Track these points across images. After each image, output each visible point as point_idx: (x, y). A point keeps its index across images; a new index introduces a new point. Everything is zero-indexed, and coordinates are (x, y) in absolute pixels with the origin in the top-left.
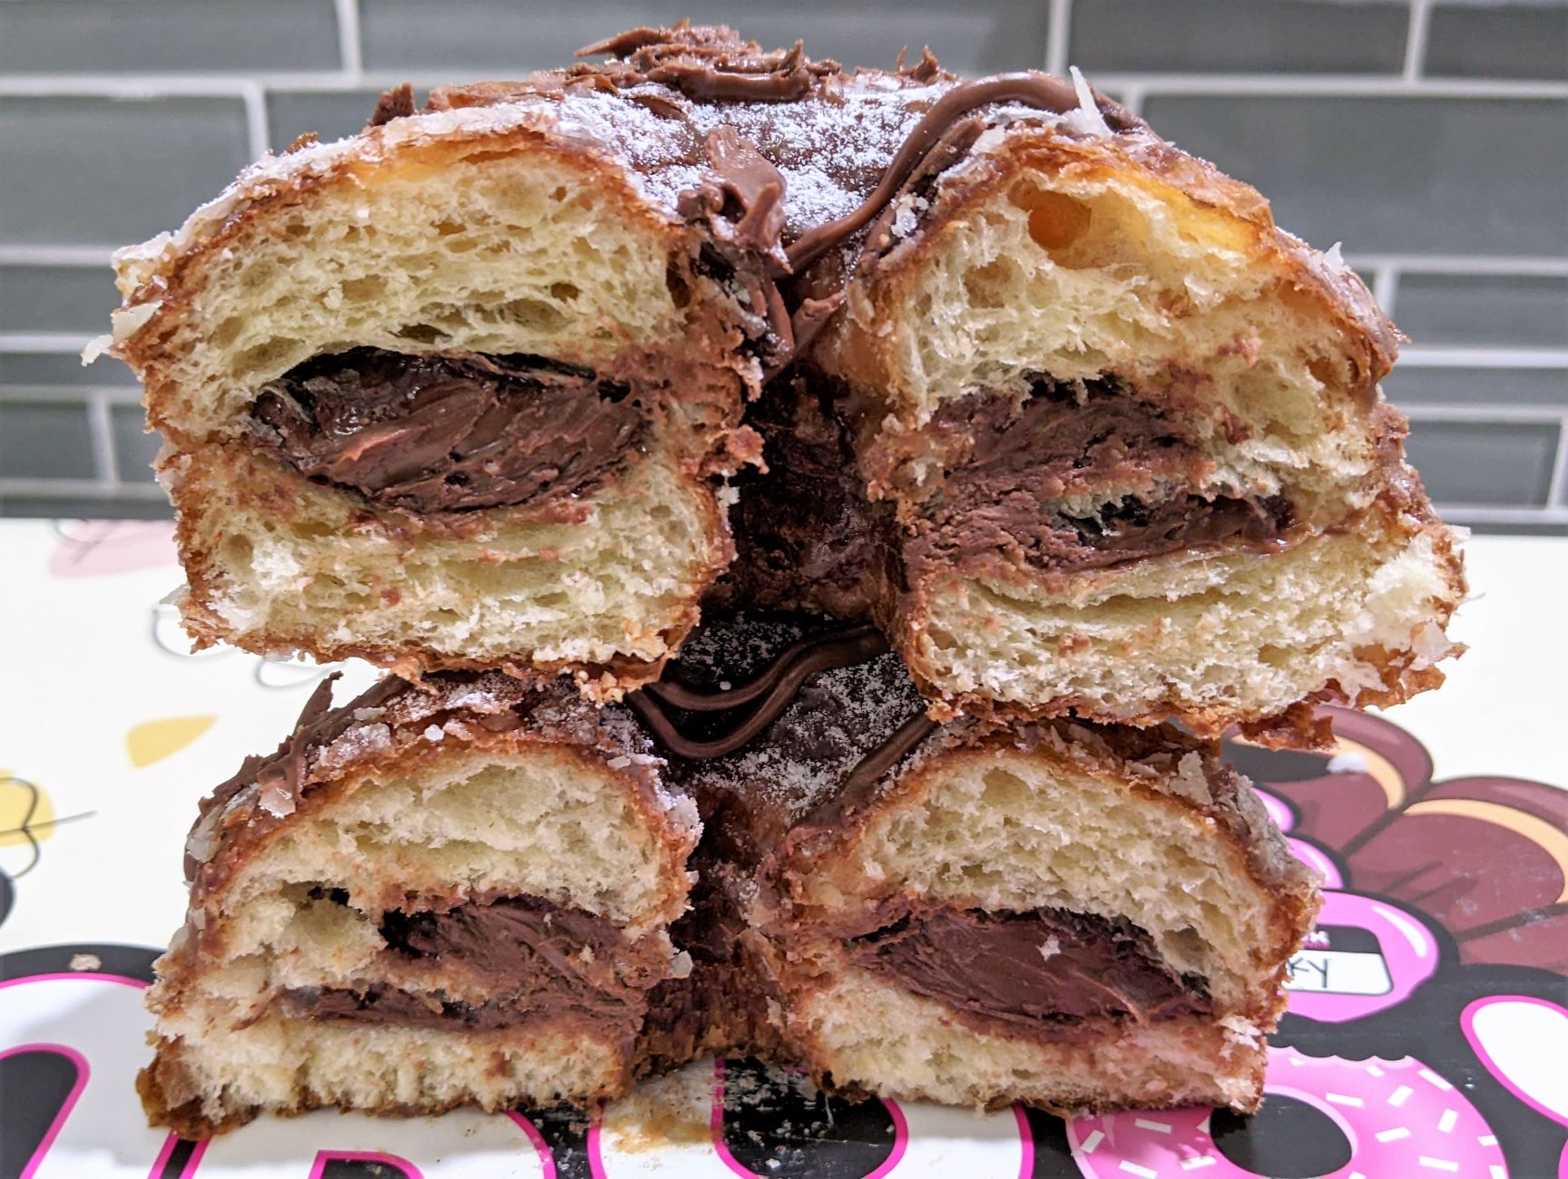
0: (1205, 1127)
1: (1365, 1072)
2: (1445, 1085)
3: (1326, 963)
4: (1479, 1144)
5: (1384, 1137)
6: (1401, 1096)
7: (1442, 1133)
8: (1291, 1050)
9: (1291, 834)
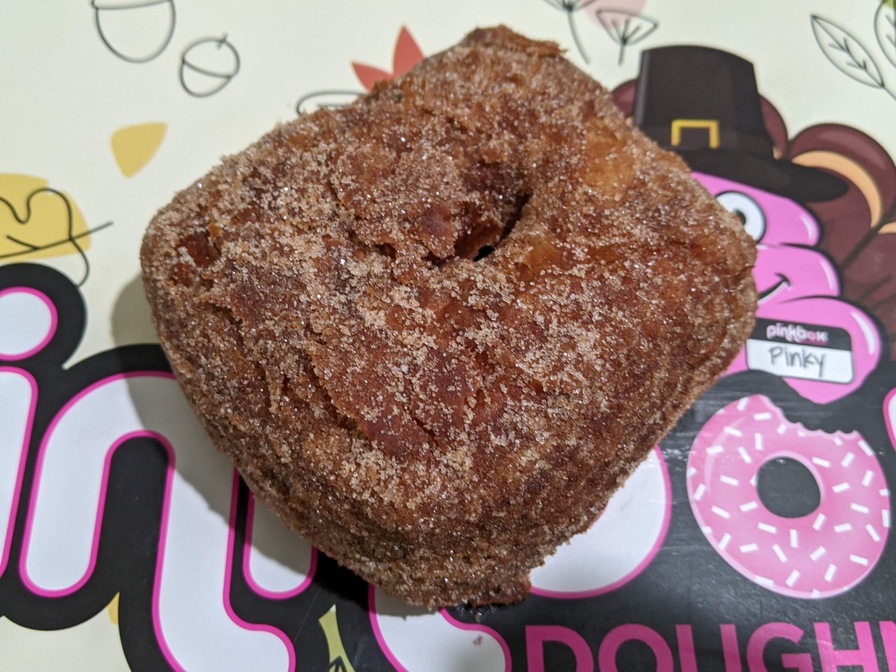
0: (753, 482)
1: (833, 443)
2: (869, 452)
3: (823, 357)
4: (879, 494)
5: (838, 489)
6: (848, 460)
7: (864, 487)
8: (799, 425)
9: (815, 248)
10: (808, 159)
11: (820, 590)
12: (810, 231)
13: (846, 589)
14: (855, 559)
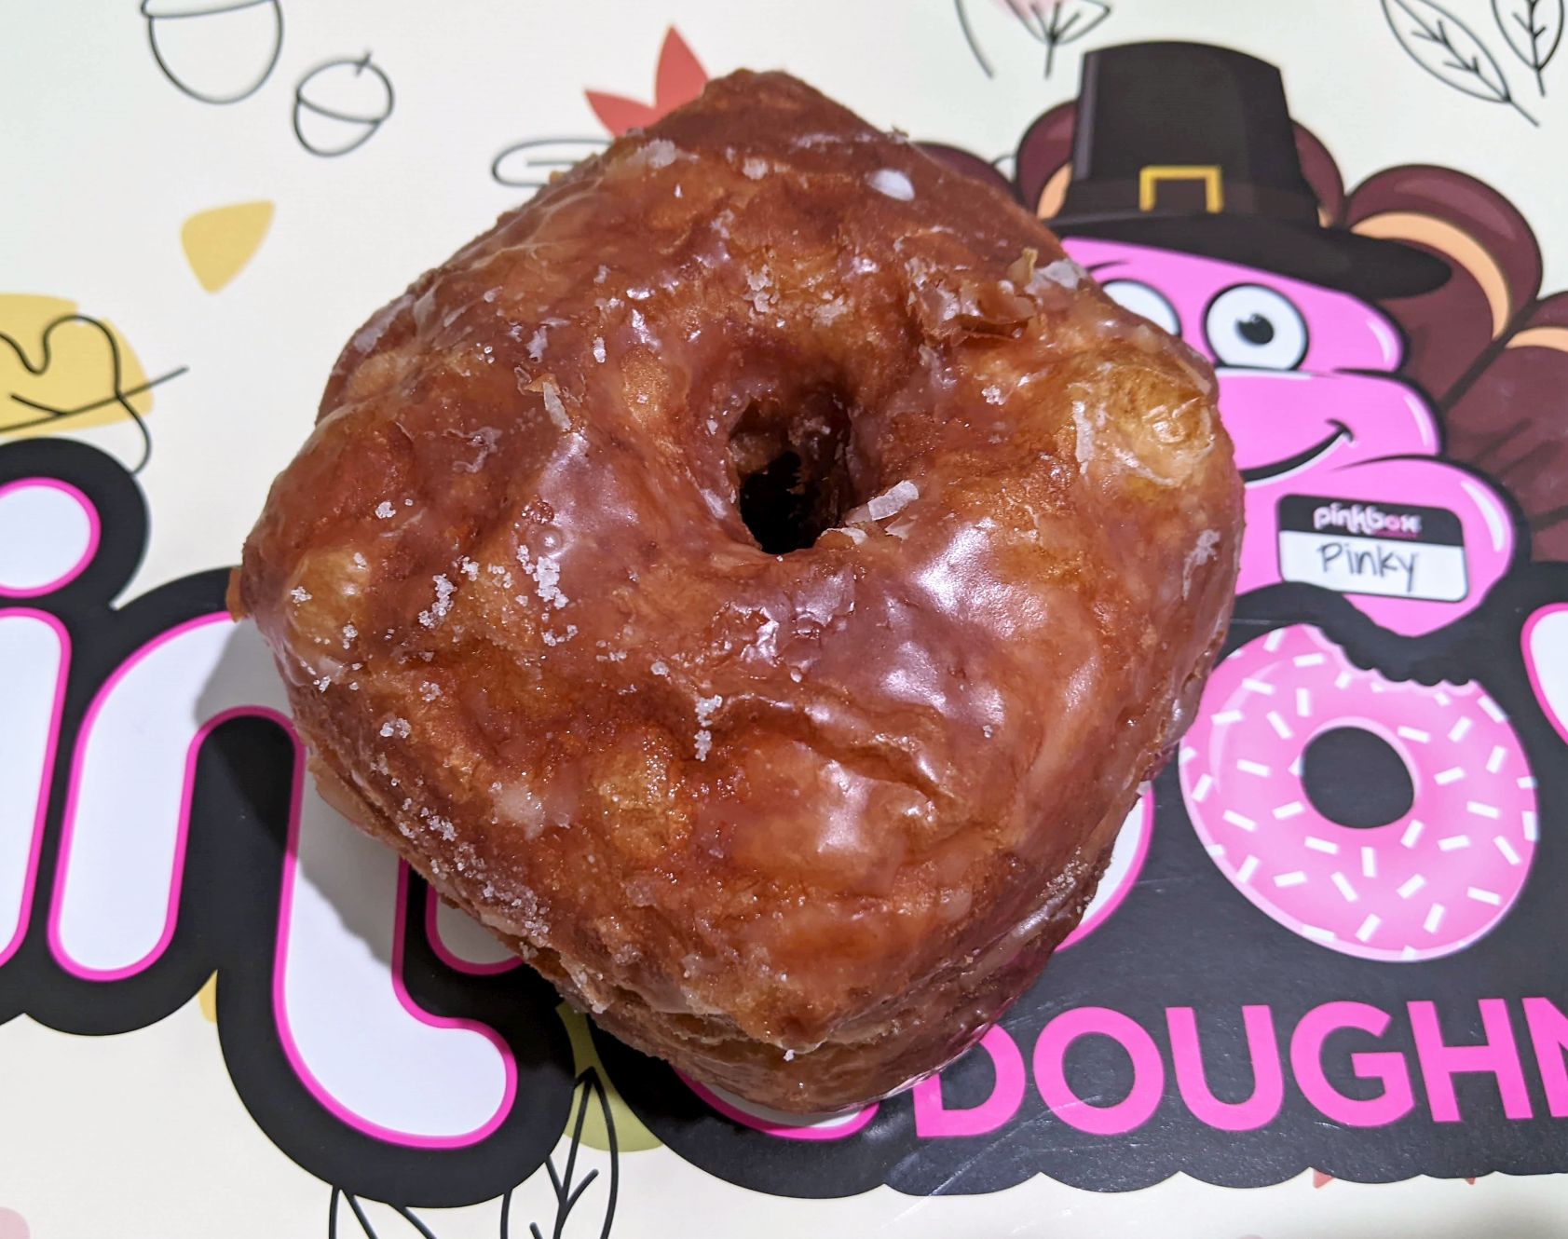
0: (1296, 769)
1: (1434, 701)
2: (1498, 716)
4: (1516, 785)
6: (1461, 729)
7: (1489, 773)
8: (1373, 673)
9: (1396, 375)
10: (1380, 227)
11: (1417, 946)
12: (1386, 347)
13: (1462, 944)
14: (1477, 894)
